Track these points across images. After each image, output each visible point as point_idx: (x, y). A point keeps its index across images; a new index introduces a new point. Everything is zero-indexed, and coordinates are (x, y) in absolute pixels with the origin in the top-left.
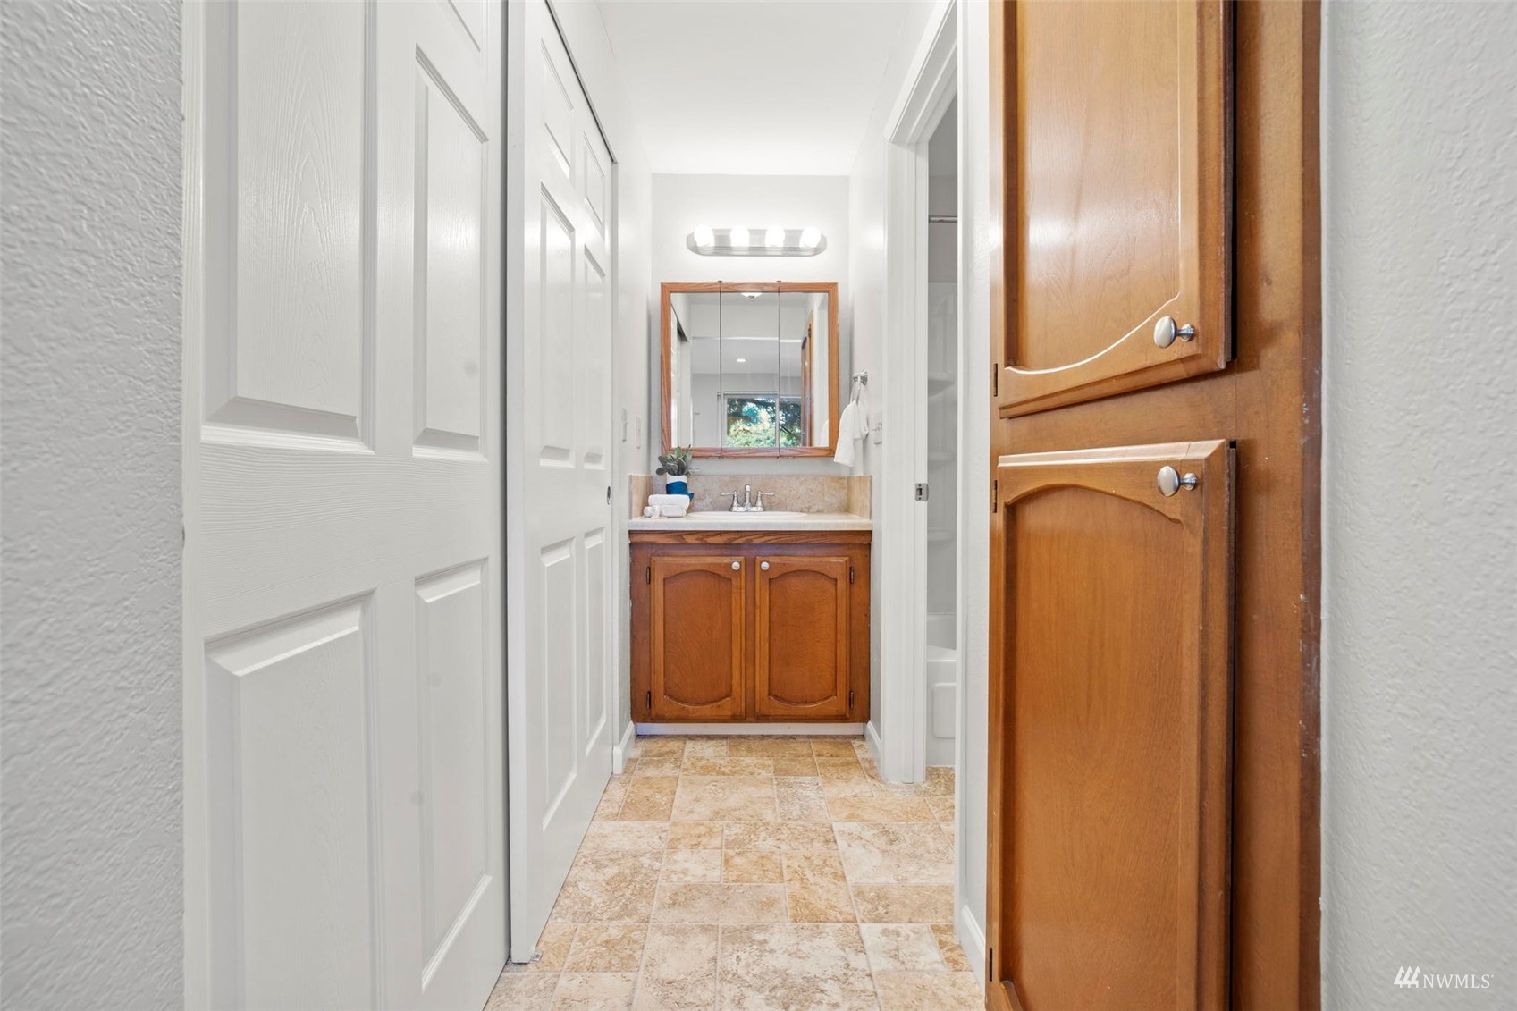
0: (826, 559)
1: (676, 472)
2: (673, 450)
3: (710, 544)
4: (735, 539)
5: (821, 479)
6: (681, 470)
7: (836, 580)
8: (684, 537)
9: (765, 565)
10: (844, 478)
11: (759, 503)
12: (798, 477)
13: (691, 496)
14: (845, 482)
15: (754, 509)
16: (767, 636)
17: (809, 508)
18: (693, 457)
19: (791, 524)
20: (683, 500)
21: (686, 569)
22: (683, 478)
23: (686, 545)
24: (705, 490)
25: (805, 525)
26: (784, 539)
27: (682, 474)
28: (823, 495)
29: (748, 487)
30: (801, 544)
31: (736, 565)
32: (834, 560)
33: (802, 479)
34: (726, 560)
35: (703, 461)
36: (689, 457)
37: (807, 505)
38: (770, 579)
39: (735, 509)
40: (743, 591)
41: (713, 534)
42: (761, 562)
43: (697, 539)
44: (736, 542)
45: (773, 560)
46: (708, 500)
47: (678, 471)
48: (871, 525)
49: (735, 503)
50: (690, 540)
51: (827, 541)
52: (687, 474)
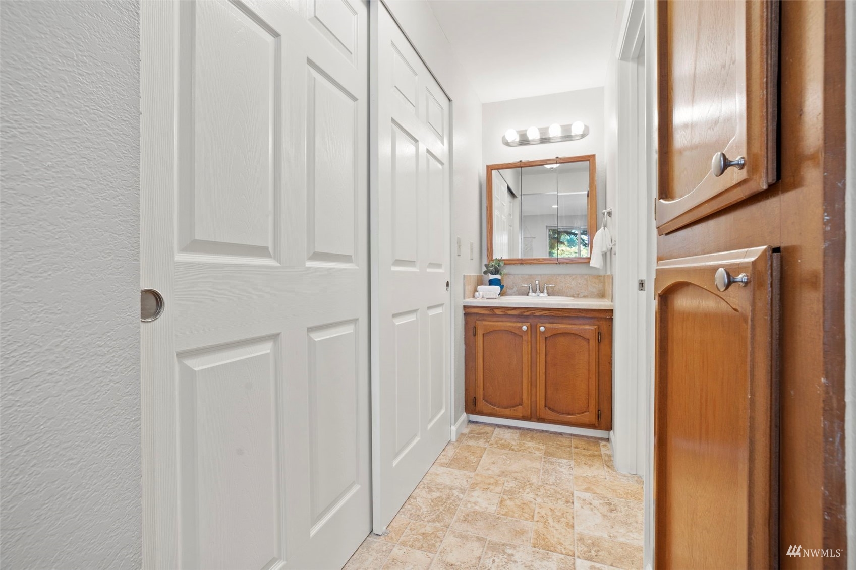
0: (581, 327)
1: (494, 273)
2: (494, 260)
3: (509, 315)
4: (524, 312)
5: (586, 277)
6: (497, 272)
7: (589, 340)
8: (495, 310)
9: (542, 329)
10: (601, 276)
11: (545, 291)
12: (571, 275)
13: (502, 287)
14: (602, 278)
15: (542, 294)
16: (544, 371)
17: (578, 294)
18: (505, 264)
19: (559, 304)
20: (497, 289)
21: (496, 329)
22: (498, 277)
23: (495, 315)
24: (513, 283)
25: (568, 305)
26: (555, 313)
27: (498, 274)
28: (587, 286)
29: (537, 281)
30: (565, 316)
31: (525, 328)
32: (587, 327)
33: (573, 277)
34: (519, 325)
35: (512, 266)
36: (502, 264)
37: (577, 293)
38: (546, 337)
39: (530, 294)
40: (529, 343)
41: (510, 309)
42: (540, 327)
43: (502, 312)
44: (525, 314)
45: (547, 325)
46: (515, 289)
47: (495, 272)
48: (613, 306)
49: (531, 291)
50: (498, 312)
51: (583, 315)
52: (501, 274)
